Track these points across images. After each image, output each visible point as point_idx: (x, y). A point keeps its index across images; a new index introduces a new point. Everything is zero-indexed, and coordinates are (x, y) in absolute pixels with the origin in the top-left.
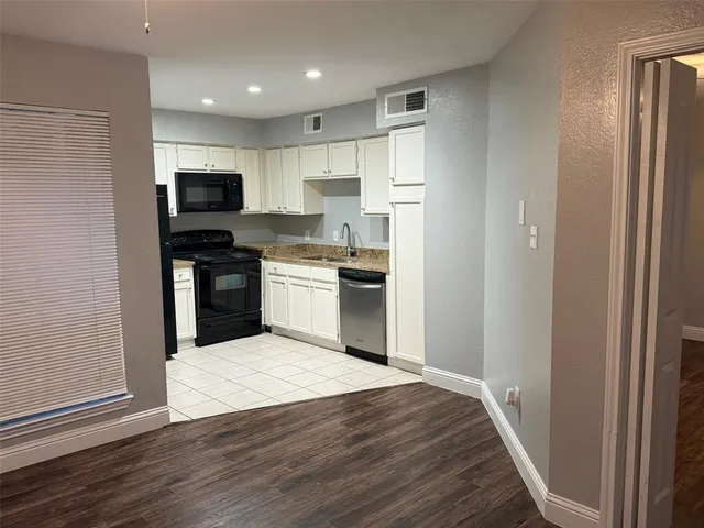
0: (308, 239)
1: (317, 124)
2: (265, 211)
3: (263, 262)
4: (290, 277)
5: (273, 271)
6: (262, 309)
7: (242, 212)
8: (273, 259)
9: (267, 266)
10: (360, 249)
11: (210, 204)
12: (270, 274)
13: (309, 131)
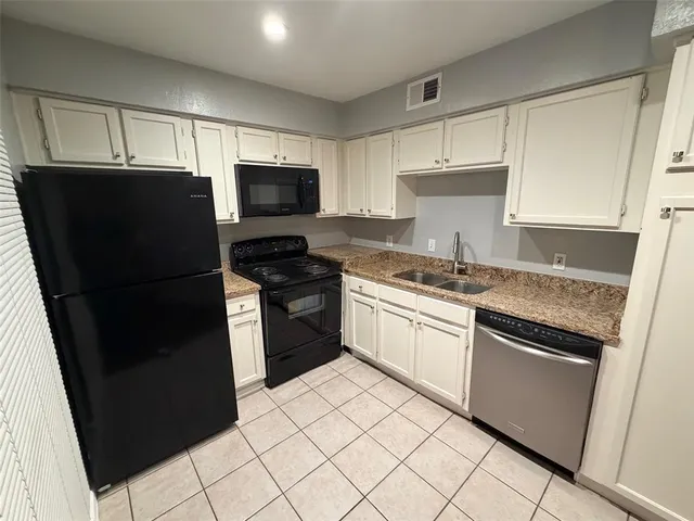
0: (390, 246)
1: (431, 91)
2: (343, 214)
3: (345, 277)
4: (381, 300)
5: (358, 289)
6: (342, 331)
7: (318, 215)
8: (357, 275)
9: (350, 282)
10: (474, 267)
11: (282, 206)
12: (352, 291)
13: (415, 105)
